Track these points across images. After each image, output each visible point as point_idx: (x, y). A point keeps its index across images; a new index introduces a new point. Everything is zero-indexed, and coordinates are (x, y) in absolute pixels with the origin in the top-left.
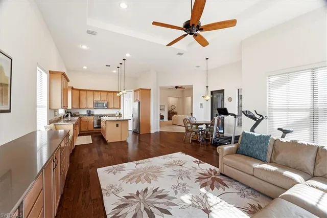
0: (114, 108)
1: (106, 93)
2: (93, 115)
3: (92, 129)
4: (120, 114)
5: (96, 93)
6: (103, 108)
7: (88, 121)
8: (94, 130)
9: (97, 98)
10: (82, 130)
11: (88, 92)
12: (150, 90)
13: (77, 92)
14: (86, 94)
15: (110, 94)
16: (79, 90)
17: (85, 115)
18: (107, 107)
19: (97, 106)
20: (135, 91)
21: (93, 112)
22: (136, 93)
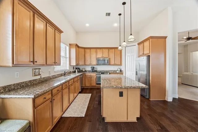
0: (115, 65)
1: (107, 50)
2: (96, 71)
3: (94, 84)
4: (121, 71)
5: (98, 50)
6: (104, 64)
7: (91, 77)
8: (97, 86)
9: (100, 55)
10: (86, 85)
11: (92, 50)
12: (166, 37)
13: (83, 50)
14: (90, 51)
15: (111, 50)
16: (85, 48)
17: (89, 71)
18: (109, 64)
19: (99, 62)
20: (139, 44)
21: (97, 68)
22: (141, 45)
